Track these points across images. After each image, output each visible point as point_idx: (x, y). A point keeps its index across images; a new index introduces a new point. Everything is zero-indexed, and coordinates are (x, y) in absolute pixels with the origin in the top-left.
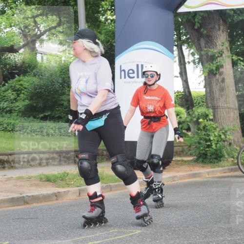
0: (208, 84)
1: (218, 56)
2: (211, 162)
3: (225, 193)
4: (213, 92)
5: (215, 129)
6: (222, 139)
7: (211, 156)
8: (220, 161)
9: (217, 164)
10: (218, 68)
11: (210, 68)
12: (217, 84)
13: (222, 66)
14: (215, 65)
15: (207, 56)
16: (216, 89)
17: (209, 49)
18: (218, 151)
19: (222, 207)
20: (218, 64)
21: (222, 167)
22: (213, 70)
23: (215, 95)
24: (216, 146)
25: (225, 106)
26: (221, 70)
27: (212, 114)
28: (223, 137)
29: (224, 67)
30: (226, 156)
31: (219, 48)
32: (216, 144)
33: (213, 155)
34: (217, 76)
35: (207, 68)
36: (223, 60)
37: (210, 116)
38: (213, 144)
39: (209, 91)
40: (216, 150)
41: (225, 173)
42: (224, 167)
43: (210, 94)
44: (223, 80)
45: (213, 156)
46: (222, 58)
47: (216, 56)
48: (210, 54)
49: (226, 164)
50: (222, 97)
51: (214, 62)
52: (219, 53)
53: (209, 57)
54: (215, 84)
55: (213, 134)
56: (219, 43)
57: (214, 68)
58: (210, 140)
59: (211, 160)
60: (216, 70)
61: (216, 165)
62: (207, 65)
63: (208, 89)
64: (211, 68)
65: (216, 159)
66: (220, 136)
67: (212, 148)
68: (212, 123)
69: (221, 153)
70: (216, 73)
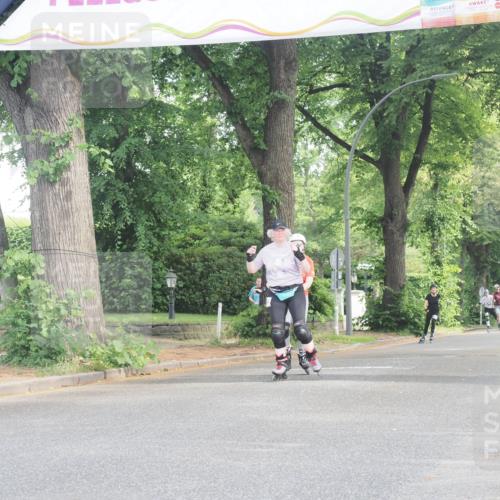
0: (38, 203)
1: (61, 146)
2: (38, 364)
3: (61, 428)
4: (48, 220)
5: (49, 295)
6: (61, 316)
7: (37, 351)
8: (57, 362)
9: (49, 368)
10: (58, 170)
11: (42, 170)
12: (55, 203)
13: (67, 167)
14: (53, 165)
15: (38, 144)
16: (53, 213)
17: (42, 131)
18: (53, 342)
19: (52, 458)
20: (60, 162)
21: (58, 374)
22: (48, 174)
23: (50, 225)
24: (49, 331)
25: (72, 248)
26: (65, 175)
27: (43, 265)
28: (63, 311)
29: (73, 169)
30: (69, 353)
31: (63, 129)
32: (49, 326)
33: (41, 349)
34: (57, 187)
35: (36, 168)
36: (70, 154)
37: (38, 269)
38: (43, 326)
39: (38, 218)
40: (49, 340)
41: (63, 386)
42: (64, 373)
43: (41, 224)
44: (69, 196)
45: (42, 353)
46: (68, 150)
47: (57, 145)
48: (43, 140)
49: (68, 369)
50: (64, 230)
51: (52, 159)
52: (62, 139)
53: (41, 147)
54: (51, 204)
55: (44, 306)
56: (63, 118)
57: (51, 171)
58: (37, 319)
59: (38, 360)
60: (55, 174)
61: (48, 371)
62: (36, 163)
63: (37, 214)
64: (45, 169)
65: (47, 357)
66: (58, 310)
67: (40, 335)
68: (43, 283)
69: (58, 345)
70: (55, 182)
